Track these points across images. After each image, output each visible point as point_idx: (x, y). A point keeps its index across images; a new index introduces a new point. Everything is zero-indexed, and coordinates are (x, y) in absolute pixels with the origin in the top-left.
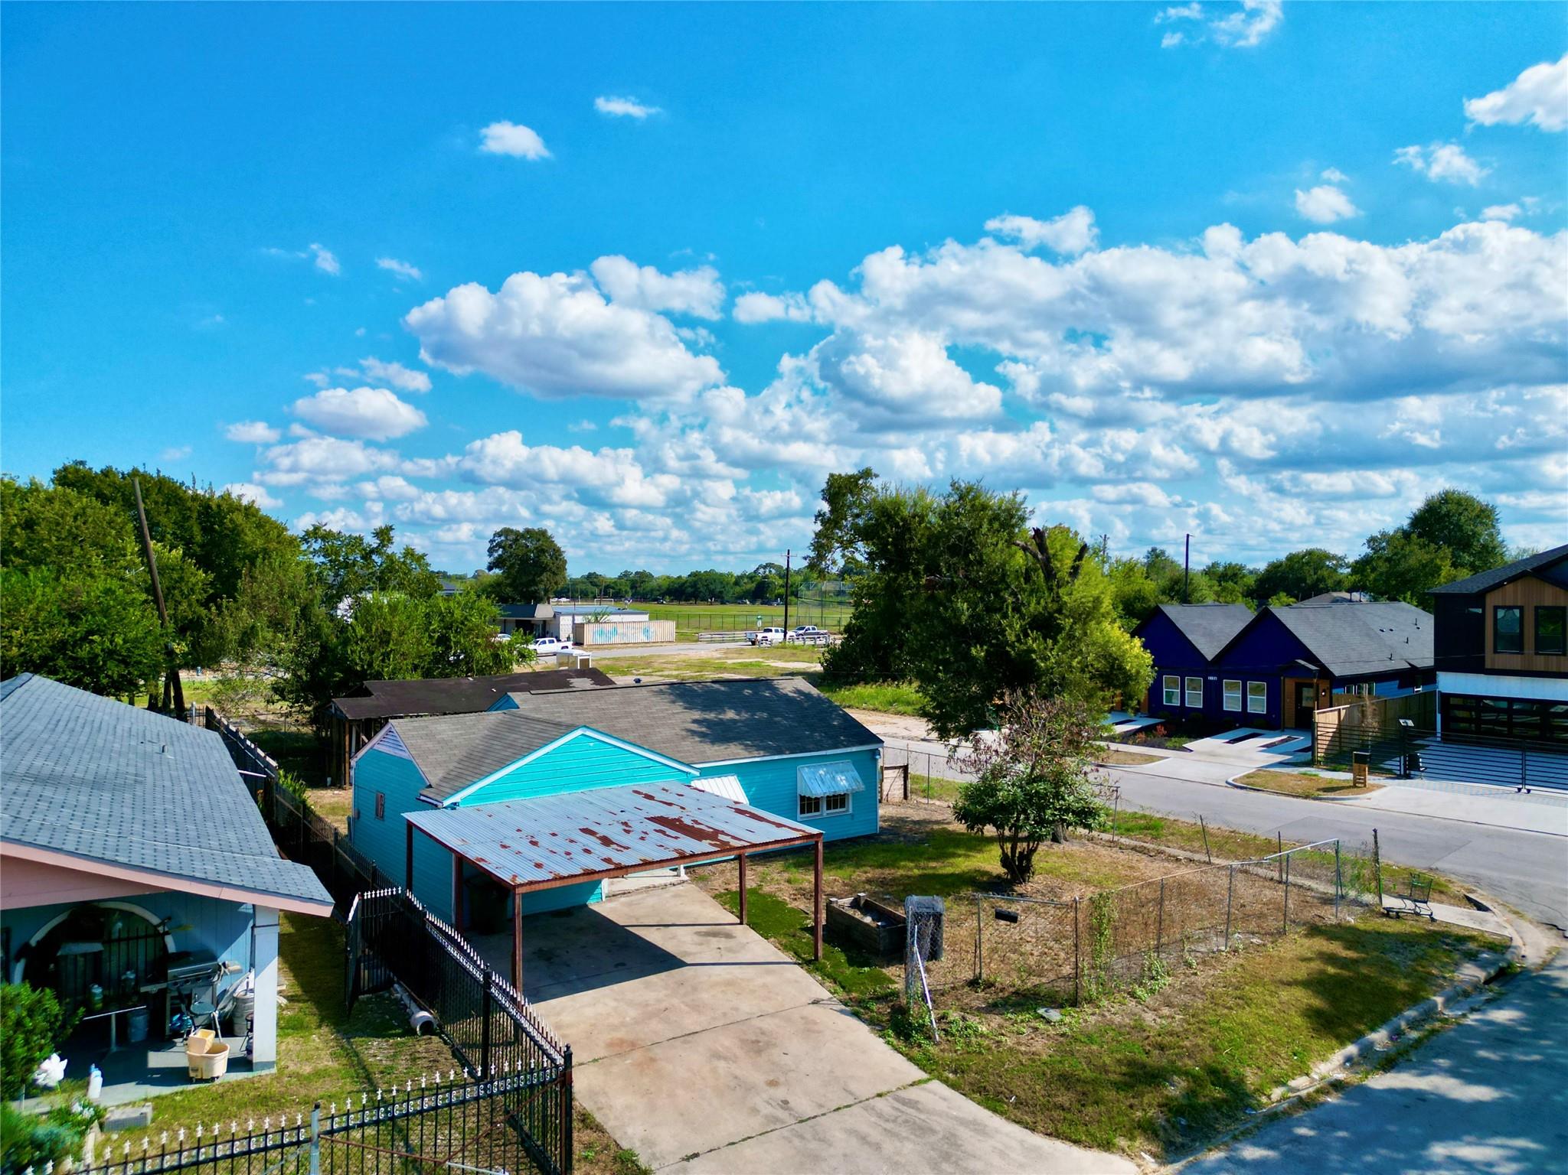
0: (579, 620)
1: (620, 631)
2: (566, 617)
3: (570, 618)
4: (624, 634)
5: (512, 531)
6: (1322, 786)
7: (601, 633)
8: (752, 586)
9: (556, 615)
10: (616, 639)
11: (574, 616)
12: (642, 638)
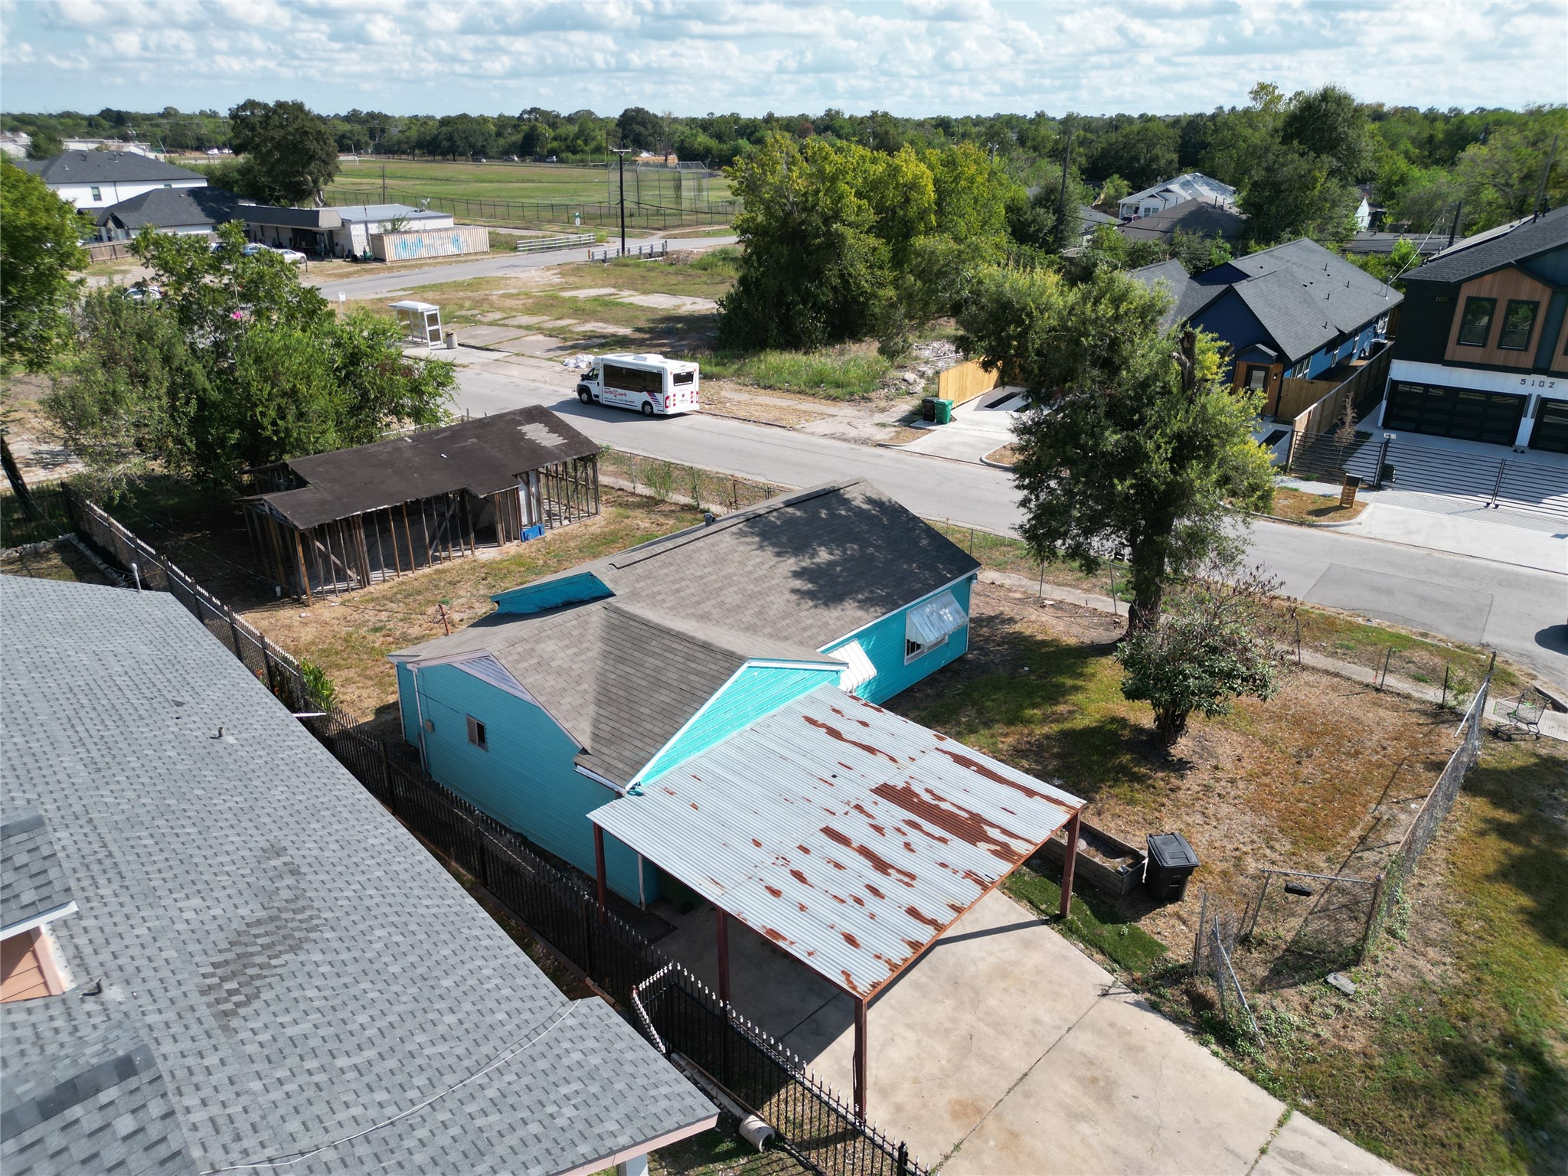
0: (374, 229)
1: (426, 242)
2: (357, 226)
3: (362, 226)
4: (430, 246)
5: (258, 104)
6: (1311, 508)
7: (405, 245)
8: (517, 138)
9: (345, 223)
10: (423, 253)
11: (366, 223)
12: (452, 250)
